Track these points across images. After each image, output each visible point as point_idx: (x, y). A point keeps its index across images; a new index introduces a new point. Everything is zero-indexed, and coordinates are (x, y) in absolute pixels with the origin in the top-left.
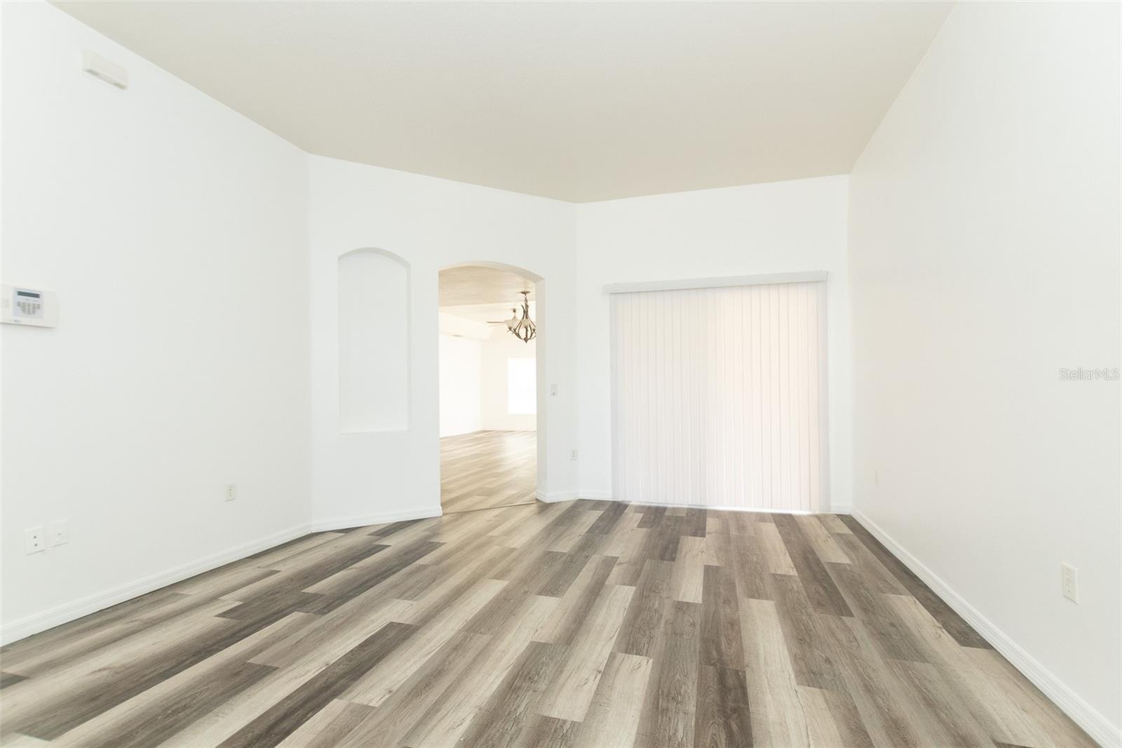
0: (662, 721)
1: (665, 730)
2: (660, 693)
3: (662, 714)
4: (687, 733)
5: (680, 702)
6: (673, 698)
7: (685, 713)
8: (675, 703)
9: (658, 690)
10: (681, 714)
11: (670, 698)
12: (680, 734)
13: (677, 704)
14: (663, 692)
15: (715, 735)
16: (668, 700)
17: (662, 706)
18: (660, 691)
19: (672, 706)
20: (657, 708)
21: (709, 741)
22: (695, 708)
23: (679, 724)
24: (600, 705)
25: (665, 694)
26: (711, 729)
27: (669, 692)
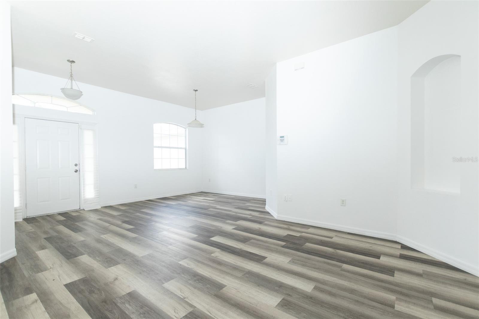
0: (138, 304)
1: (134, 303)
2: (152, 311)
3: (141, 306)
4: (125, 308)
5: (140, 315)
6: (145, 313)
7: (133, 313)
8: (141, 312)
9: (154, 311)
10: (135, 311)
11: (146, 313)
12: (127, 305)
13: (140, 313)
14: (152, 312)
15: (114, 315)
16: (146, 311)
17: (145, 308)
18: (153, 312)
19: (141, 311)
20: (145, 306)
21: (115, 312)
22: (131, 317)
23: (131, 308)
24: (165, 292)
25: (149, 312)
26: (118, 316)
27: (148, 313)
